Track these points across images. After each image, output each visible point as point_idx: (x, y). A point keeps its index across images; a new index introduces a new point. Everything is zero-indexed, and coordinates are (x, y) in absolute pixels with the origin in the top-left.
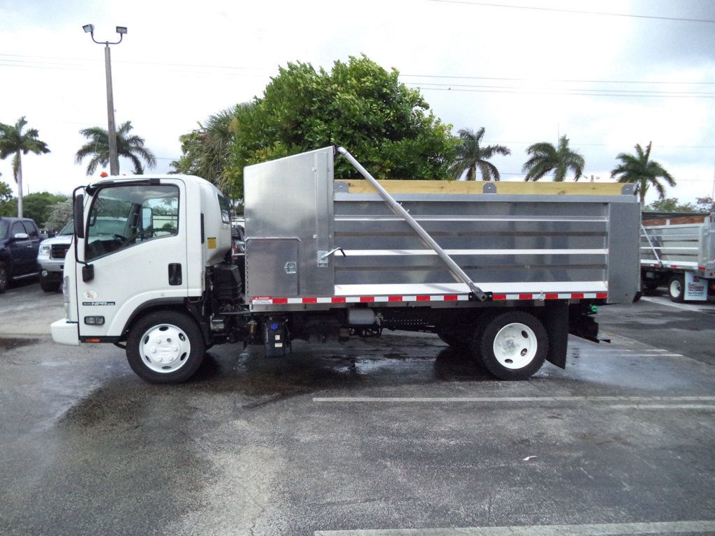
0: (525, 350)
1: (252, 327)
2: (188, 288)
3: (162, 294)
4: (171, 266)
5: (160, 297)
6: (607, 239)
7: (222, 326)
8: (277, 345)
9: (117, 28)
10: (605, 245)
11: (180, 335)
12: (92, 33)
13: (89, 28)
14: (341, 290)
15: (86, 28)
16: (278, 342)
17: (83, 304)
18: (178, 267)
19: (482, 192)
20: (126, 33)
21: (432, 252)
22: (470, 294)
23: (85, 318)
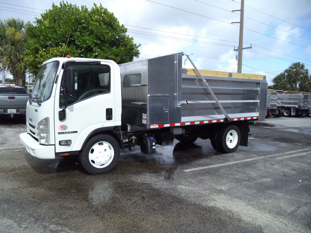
0: (231, 140)
1: (134, 140)
2: (115, 121)
3: (103, 126)
4: (107, 110)
6: (259, 96)
10: (258, 98)
14: (184, 119)
16: (154, 146)
17: (59, 133)
18: (111, 109)
19: (228, 77)
21: (214, 102)
22: (224, 119)
23: (59, 142)
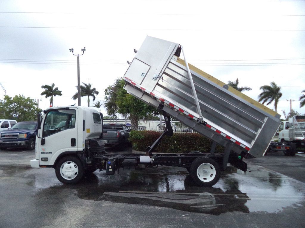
0: (212, 174)
1: (103, 163)
2: (78, 148)
3: (69, 150)
4: (72, 139)
5: (67, 151)
7: (90, 162)
8: (110, 170)
9: (82, 49)
12: (73, 52)
13: (72, 50)
15: (71, 50)
16: (111, 169)
17: (41, 153)
18: (75, 139)
20: (85, 51)
23: (42, 158)
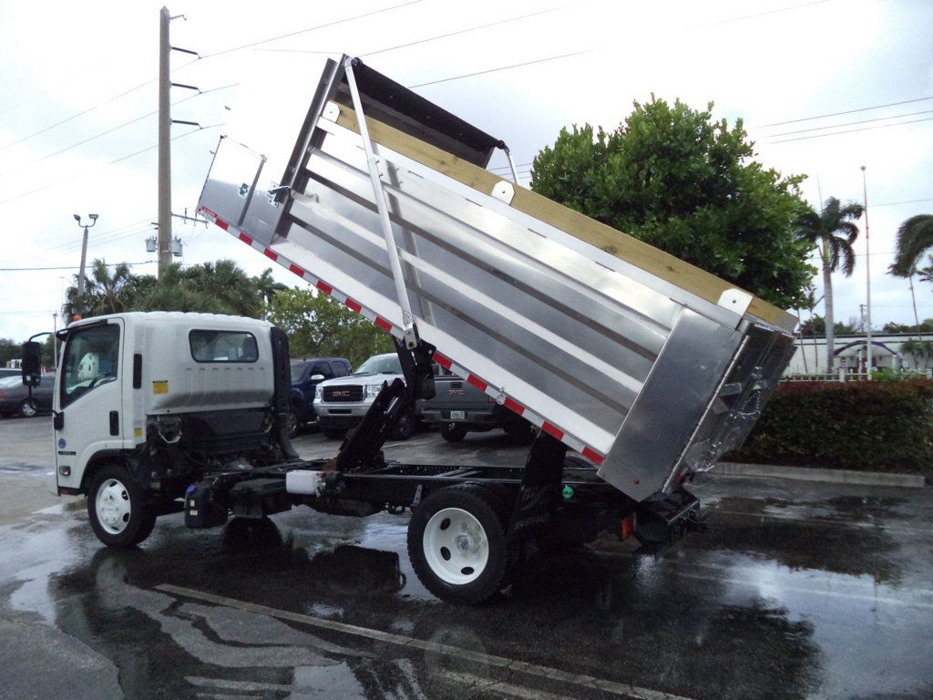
2: (123, 439)
3: (106, 446)
4: (111, 414)
8: (192, 513)
9: (90, 215)
11: (124, 493)
16: (193, 508)
17: (59, 453)
18: (118, 415)
23: (60, 468)
